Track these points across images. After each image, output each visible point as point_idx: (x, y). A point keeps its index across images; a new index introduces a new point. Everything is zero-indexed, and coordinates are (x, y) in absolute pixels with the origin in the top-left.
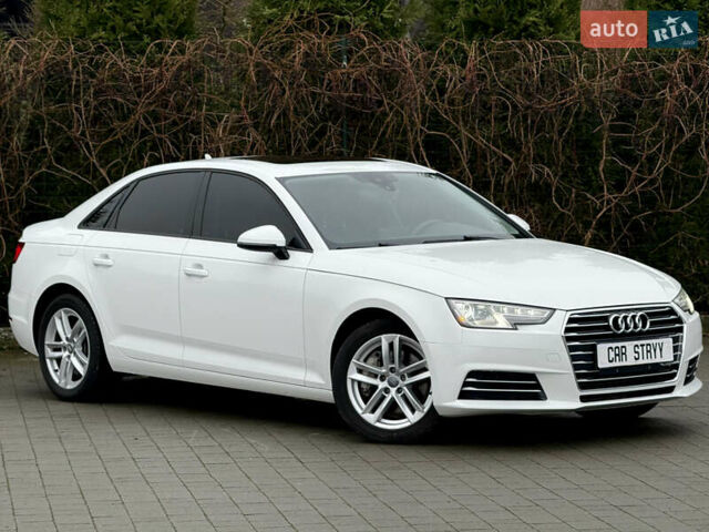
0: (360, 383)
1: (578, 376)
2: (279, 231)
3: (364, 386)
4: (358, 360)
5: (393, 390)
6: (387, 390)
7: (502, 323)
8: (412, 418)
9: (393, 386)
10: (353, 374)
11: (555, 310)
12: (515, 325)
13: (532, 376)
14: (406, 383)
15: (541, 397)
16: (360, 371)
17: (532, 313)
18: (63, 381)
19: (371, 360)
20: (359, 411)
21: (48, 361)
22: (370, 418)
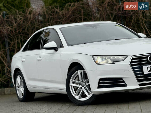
0: (74, 87)
1: (137, 77)
2: (55, 43)
3: (75, 88)
4: (72, 79)
5: (83, 88)
6: (81, 88)
7: (110, 62)
8: (89, 96)
9: (83, 87)
10: (71, 84)
11: (128, 56)
12: (114, 62)
13: (121, 79)
14: (86, 85)
15: (125, 85)
16: (73, 83)
17: (120, 58)
18: (20, 96)
19: (76, 79)
20: (74, 95)
21: (17, 91)
22: (77, 97)
